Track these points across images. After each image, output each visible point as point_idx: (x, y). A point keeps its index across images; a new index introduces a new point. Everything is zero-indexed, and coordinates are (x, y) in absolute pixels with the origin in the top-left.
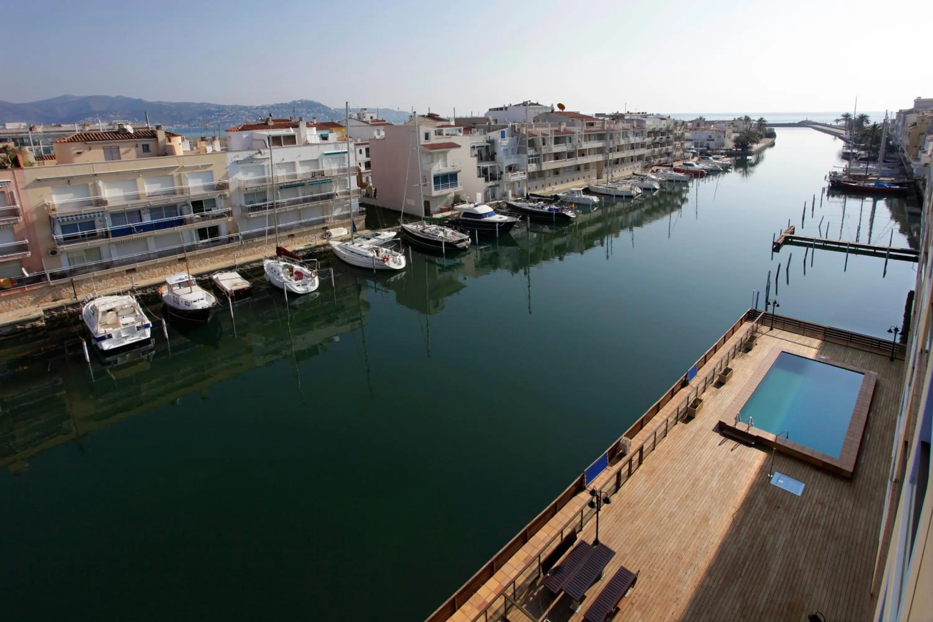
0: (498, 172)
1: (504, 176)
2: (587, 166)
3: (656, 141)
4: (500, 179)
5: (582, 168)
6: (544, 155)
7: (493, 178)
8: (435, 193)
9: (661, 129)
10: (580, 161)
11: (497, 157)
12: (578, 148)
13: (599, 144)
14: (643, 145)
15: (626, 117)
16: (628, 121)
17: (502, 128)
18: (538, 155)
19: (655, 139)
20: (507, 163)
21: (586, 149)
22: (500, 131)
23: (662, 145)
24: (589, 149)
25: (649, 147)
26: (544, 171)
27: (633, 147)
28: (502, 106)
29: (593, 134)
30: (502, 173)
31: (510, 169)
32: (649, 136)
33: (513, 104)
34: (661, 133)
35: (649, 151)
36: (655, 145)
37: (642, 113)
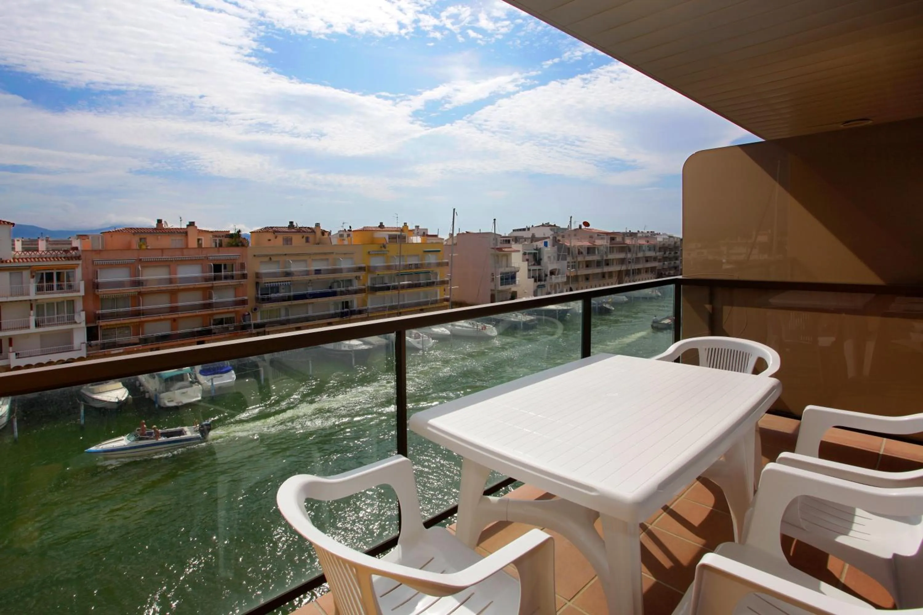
0: (543, 275)
1: (548, 278)
2: (610, 274)
3: (665, 256)
4: (545, 280)
5: (607, 276)
6: (579, 262)
7: (540, 280)
8: (501, 288)
9: (669, 245)
10: (606, 269)
11: (542, 262)
12: (605, 258)
13: (622, 256)
14: (655, 259)
15: (639, 235)
16: (641, 238)
17: (544, 239)
18: (575, 262)
19: (665, 253)
20: (551, 267)
21: (610, 259)
22: (544, 241)
23: (670, 259)
24: (613, 259)
25: (660, 261)
26: (579, 275)
27: (647, 259)
28: (525, 227)
29: (615, 247)
30: (546, 275)
31: (552, 273)
32: (660, 251)
33: (534, 226)
34: (670, 249)
35: (661, 264)
36: (665, 259)
37: (651, 232)
